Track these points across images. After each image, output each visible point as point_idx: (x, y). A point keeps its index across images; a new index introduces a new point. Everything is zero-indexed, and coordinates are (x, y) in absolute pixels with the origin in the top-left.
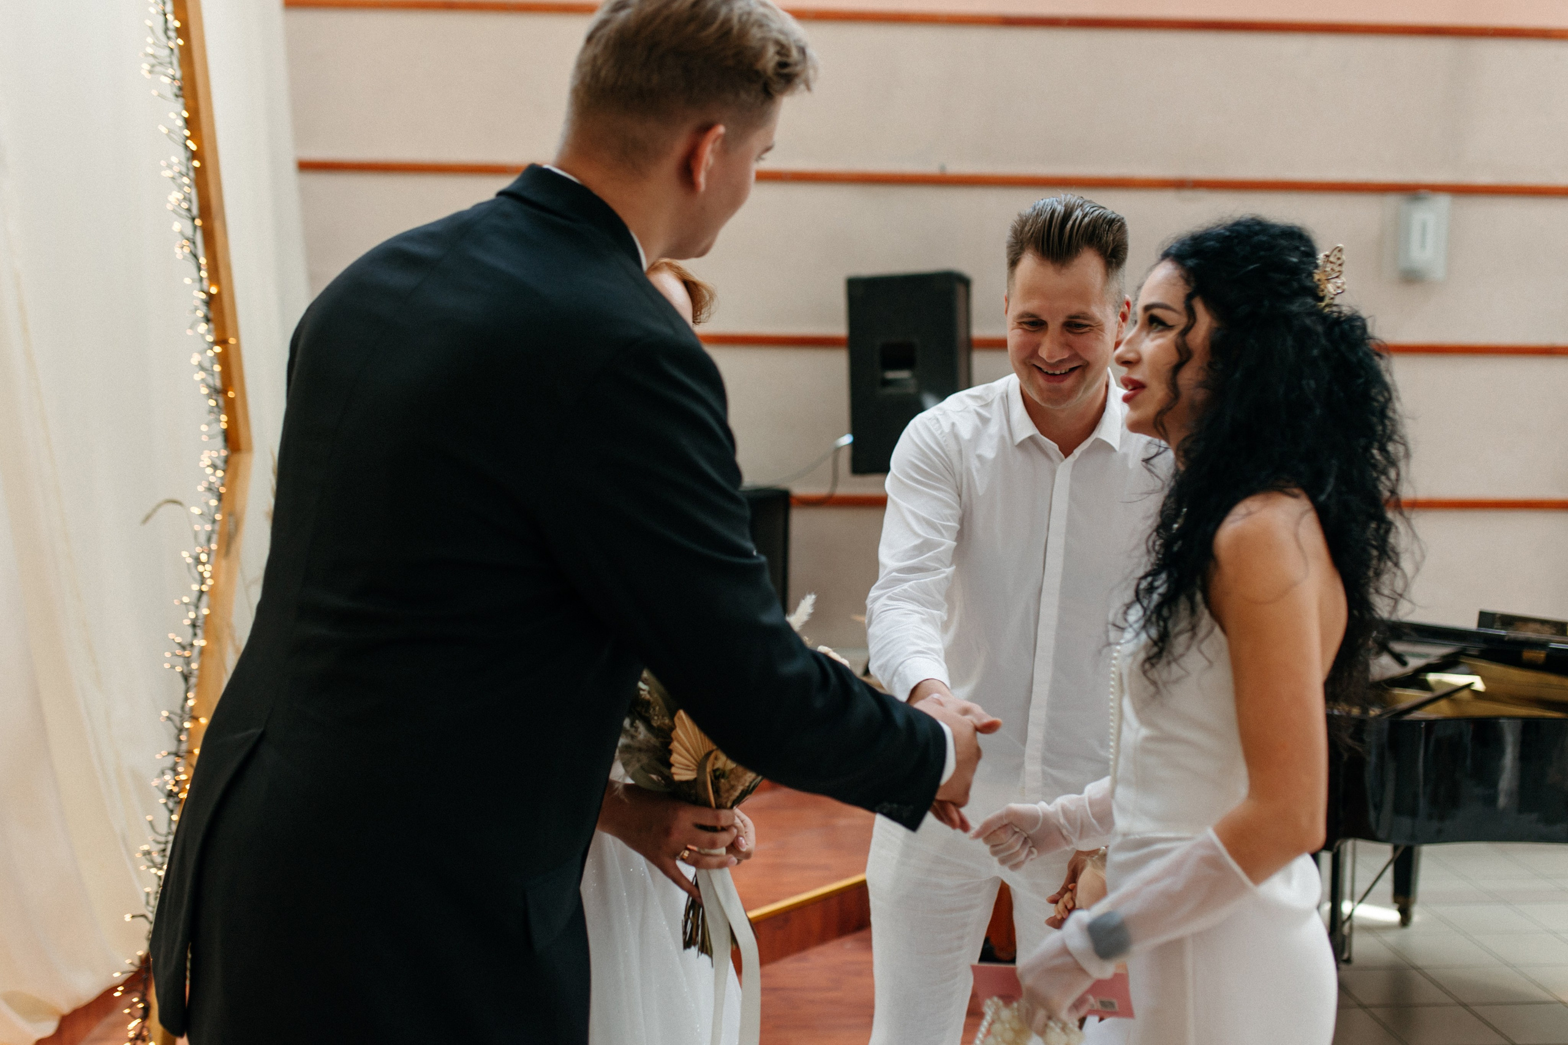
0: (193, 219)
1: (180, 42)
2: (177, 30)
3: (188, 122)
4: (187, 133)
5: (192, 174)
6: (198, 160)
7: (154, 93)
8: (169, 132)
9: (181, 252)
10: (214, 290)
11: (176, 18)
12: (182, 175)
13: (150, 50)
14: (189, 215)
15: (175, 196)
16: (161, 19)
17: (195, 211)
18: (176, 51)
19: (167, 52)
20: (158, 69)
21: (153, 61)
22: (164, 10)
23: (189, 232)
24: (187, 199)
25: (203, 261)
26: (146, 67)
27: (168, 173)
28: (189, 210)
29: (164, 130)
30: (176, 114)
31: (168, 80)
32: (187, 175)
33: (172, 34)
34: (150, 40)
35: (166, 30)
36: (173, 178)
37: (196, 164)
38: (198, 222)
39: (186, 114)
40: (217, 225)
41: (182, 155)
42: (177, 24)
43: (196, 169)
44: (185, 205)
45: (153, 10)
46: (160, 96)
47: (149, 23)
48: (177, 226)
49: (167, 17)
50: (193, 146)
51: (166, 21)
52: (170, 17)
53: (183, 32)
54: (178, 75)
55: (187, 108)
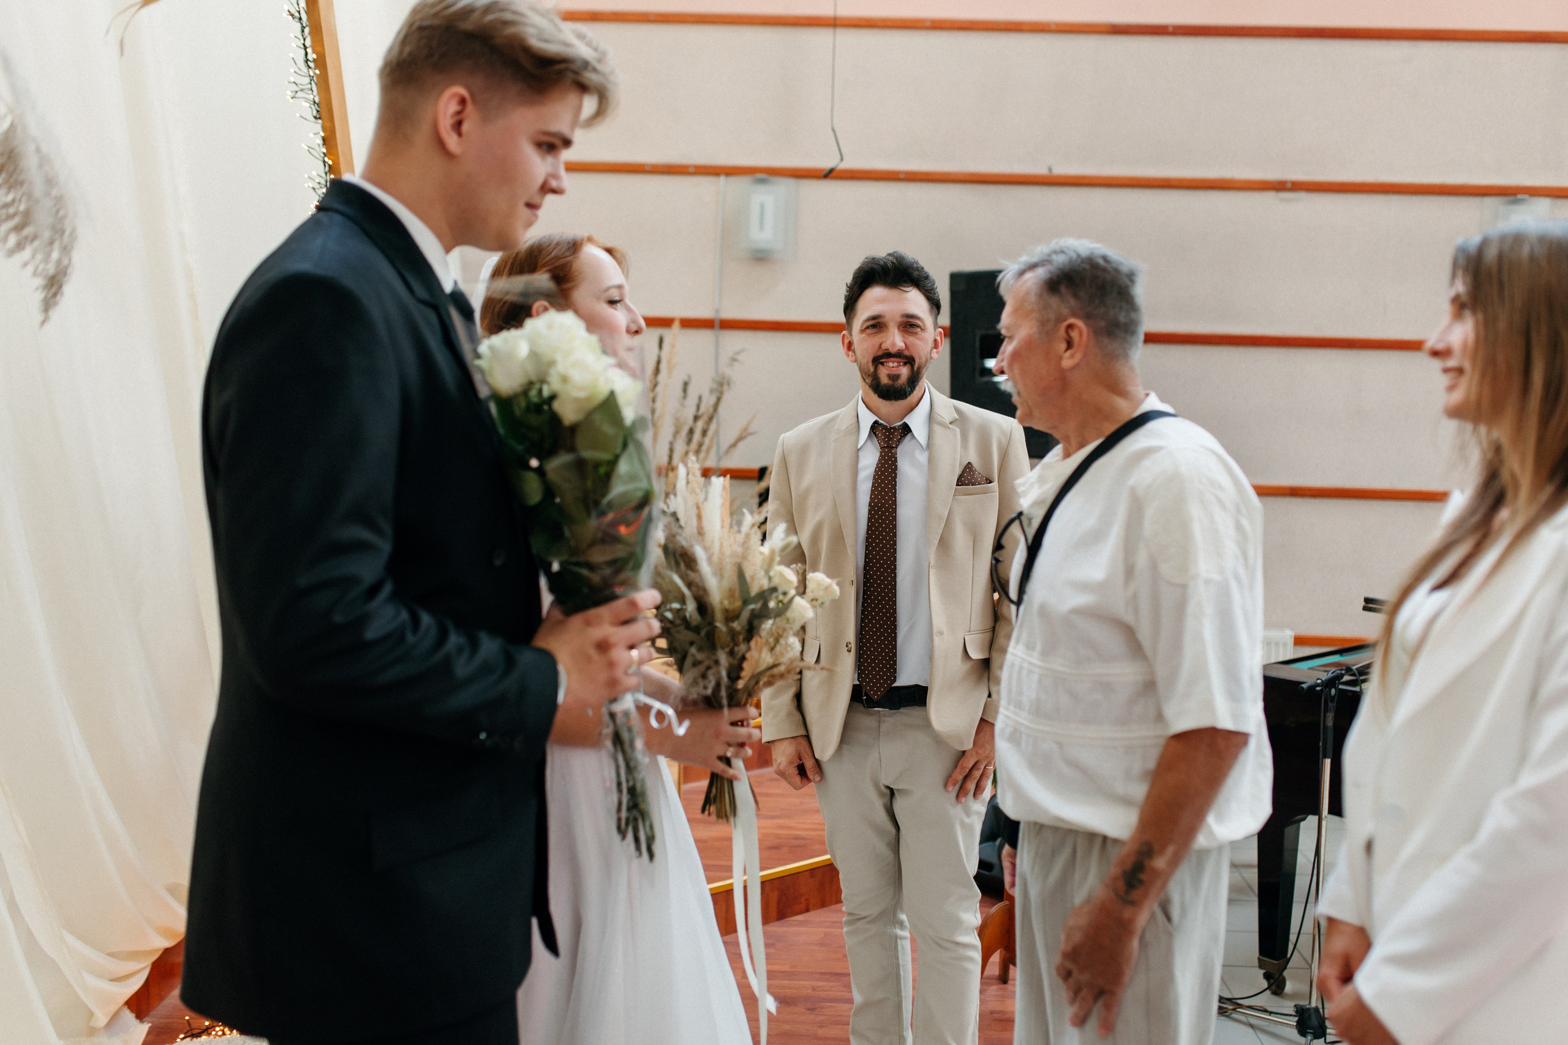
1: (317, 72)
2: (314, 61)
3: (325, 140)
4: (325, 150)
7: (298, 115)
8: (310, 149)
11: (314, 52)
13: (292, 79)
16: (302, 52)
18: (315, 78)
19: (308, 80)
20: (300, 94)
21: (295, 88)
22: (304, 45)
26: (289, 93)
27: (309, 183)
29: (307, 148)
30: (314, 133)
31: (308, 104)
33: (312, 65)
34: (293, 70)
35: (307, 61)
36: (315, 186)
39: (322, 134)
41: (321, 169)
42: (315, 56)
45: (294, 45)
46: (303, 118)
47: (291, 55)
50: (330, 161)
51: (306, 54)
52: (309, 50)
53: (319, 63)
54: (317, 100)
55: (324, 129)
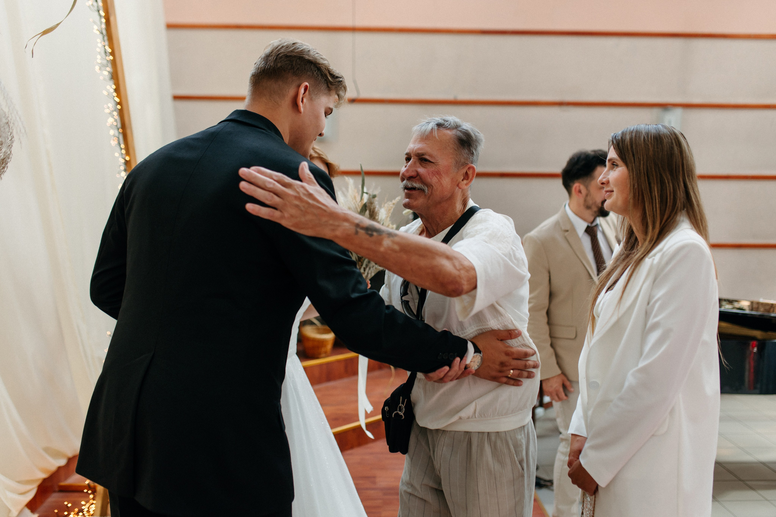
0: (118, 129)
1: (111, 58)
2: (110, 53)
3: (115, 90)
4: (115, 94)
5: (118, 111)
6: (120, 105)
7: (101, 78)
8: (108, 94)
9: (114, 143)
10: (128, 158)
11: (110, 48)
12: (113, 111)
13: (99, 61)
14: (116, 127)
15: (111, 120)
16: (103, 49)
17: (119, 125)
18: (110, 61)
19: (106, 61)
20: (103, 68)
21: (100, 65)
22: (104, 45)
23: (117, 134)
24: (116, 120)
25: (123, 146)
26: (97, 68)
27: (107, 111)
28: (116, 126)
29: (105, 93)
30: (111, 87)
31: (106, 73)
32: (115, 111)
33: (108, 54)
34: (99, 57)
35: (106, 52)
36: (110, 113)
37: (119, 107)
38: (121, 130)
39: (114, 87)
40: (128, 132)
41: (113, 103)
43: (119, 110)
44: (115, 124)
45: (100, 45)
46: (104, 79)
47: (98, 50)
48: (112, 132)
49: (105, 47)
50: (118, 100)
51: (105, 49)
53: (113, 54)
55: (115, 84)
